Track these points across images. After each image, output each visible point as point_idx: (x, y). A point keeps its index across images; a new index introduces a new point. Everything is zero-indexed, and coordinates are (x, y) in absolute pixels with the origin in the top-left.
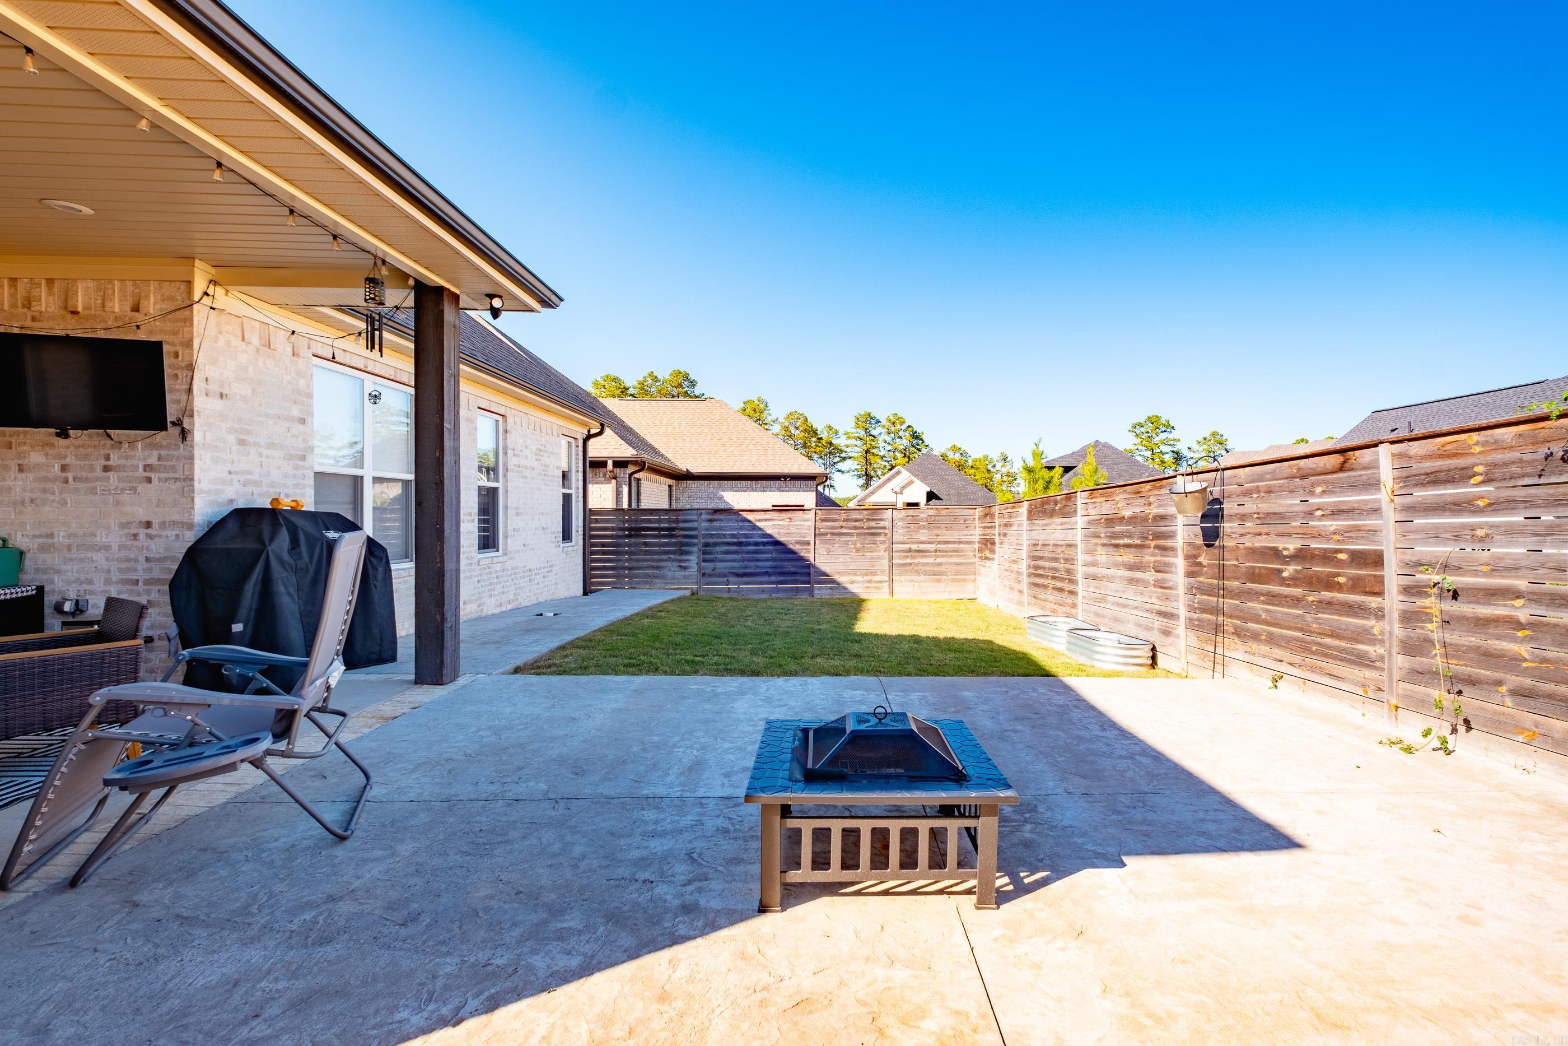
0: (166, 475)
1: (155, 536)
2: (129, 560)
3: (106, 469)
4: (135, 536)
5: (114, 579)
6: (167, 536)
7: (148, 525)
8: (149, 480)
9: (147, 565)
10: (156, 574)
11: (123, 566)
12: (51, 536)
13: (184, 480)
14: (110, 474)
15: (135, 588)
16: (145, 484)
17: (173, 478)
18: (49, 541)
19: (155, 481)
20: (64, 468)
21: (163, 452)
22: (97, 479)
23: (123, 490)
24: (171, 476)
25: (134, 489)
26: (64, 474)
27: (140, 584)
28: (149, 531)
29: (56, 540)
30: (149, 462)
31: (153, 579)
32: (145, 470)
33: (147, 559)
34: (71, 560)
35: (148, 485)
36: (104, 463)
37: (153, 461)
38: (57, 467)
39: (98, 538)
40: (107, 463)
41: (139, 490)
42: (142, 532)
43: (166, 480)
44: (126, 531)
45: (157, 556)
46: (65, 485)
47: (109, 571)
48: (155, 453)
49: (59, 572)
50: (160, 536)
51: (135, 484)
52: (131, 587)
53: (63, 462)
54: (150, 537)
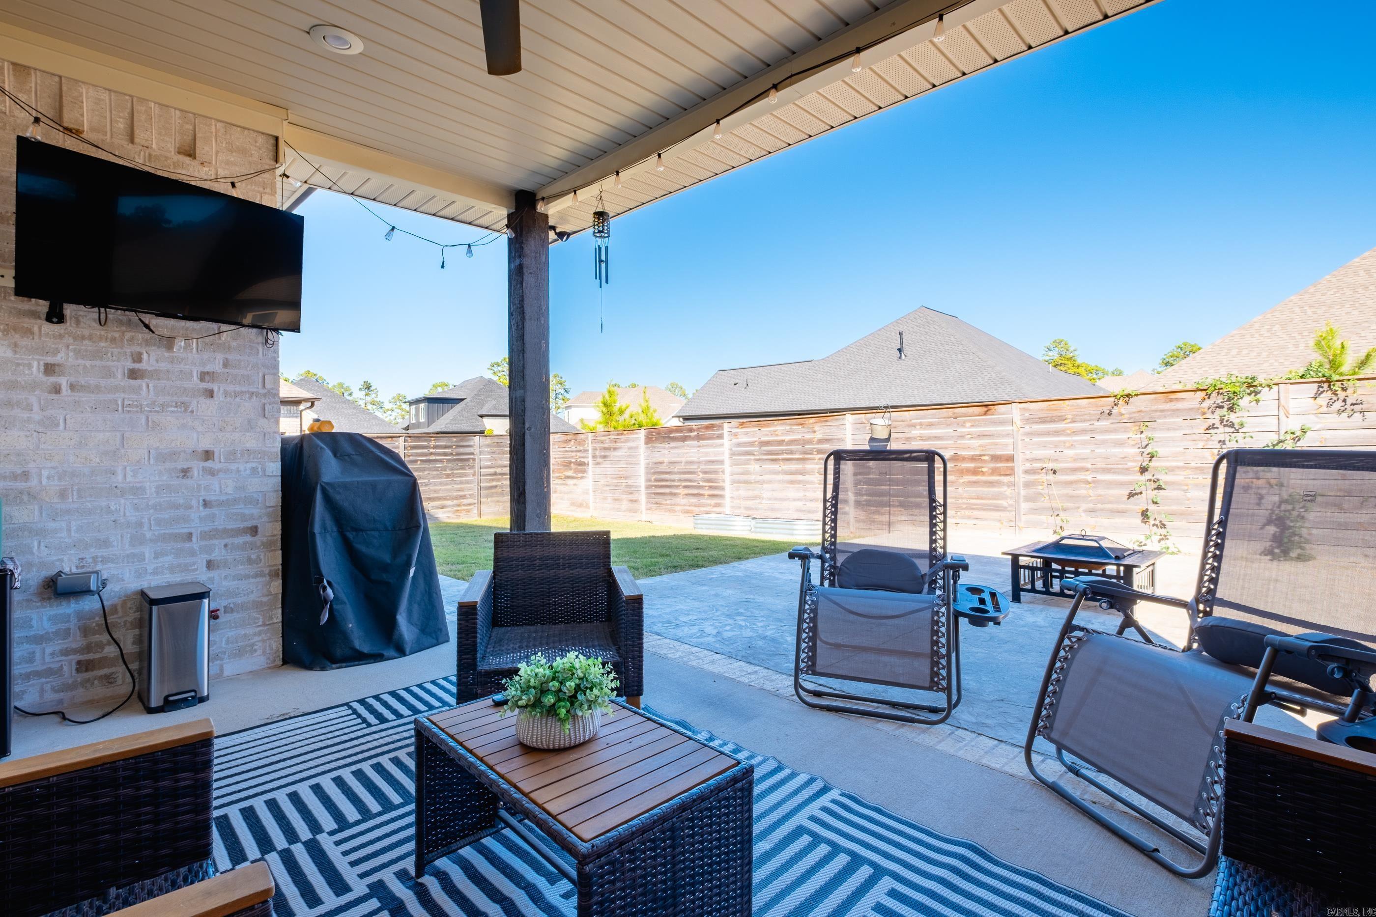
0: (238, 389)
1: (219, 471)
2: (177, 507)
3: (134, 374)
4: (185, 472)
5: (148, 535)
6: (238, 471)
7: (208, 455)
8: (210, 394)
9: (204, 512)
10: (221, 522)
11: (165, 515)
12: (26, 475)
13: (265, 395)
14: (143, 383)
15: (187, 545)
16: (202, 399)
17: (248, 392)
18: (20, 485)
19: (219, 396)
20: (50, 369)
21: (231, 357)
22: (116, 389)
23: (163, 406)
24: (244, 389)
25: (185, 405)
26: (52, 379)
27: (194, 539)
28: (209, 464)
29: (34, 482)
30: (208, 368)
31: (216, 530)
32: (202, 379)
33: (206, 504)
34: (68, 512)
35: (209, 401)
36: (130, 365)
37: (216, 366)
38: (36, 369)
39: (120, 477)
40: (137, 366)
41: (193, 406)
42: (197, 466)
43: (236, 394)
44: (168, 465)
45: (223, 498)
46: (54, 396)
47: (140, 524)
48: (220, 357)
49: (41, 533)
50: (227, 471)
51: (185, 399)
52: (179, 545)
53: (50, 360)
54: (212, 473)
